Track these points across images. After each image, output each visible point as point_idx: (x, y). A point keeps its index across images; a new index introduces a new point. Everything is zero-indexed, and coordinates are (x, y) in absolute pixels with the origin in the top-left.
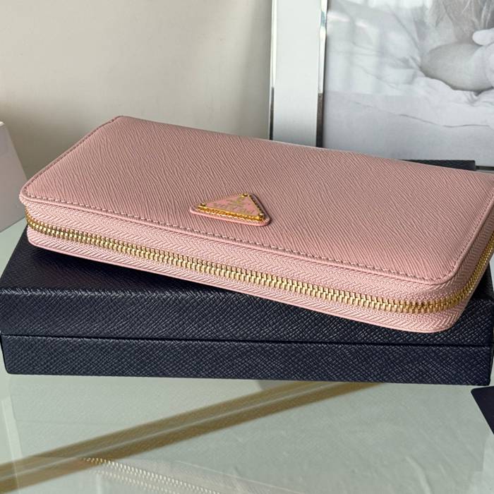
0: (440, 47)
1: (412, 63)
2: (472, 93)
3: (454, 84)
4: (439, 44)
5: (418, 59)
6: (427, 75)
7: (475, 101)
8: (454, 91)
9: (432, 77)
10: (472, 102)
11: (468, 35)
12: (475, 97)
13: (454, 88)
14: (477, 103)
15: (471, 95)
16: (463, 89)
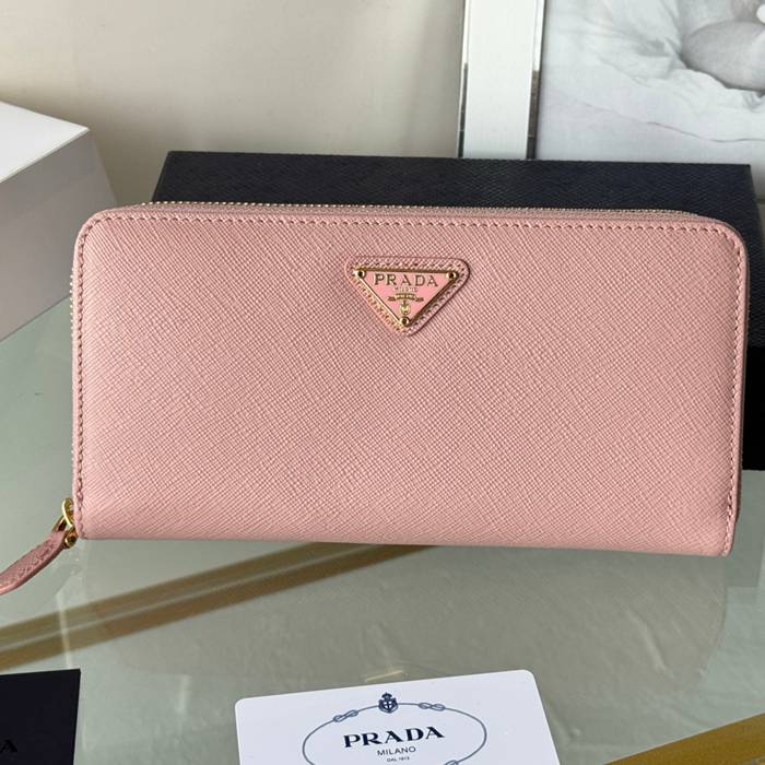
0: (707, 27)
1: (668, 48)
2: (754, 93)
3: (728, 80)
4: (708, 22)
5: (678, 42)
6: (689, 65)
7: (758, 104)
8: (727, 90)
9: (697, 69)
10: (752, 107)
11: (751, 9)
12: (758, 100)
13: (728, 85)
14: (759, 109)
15: (752, 96)
16: (740, 88)
